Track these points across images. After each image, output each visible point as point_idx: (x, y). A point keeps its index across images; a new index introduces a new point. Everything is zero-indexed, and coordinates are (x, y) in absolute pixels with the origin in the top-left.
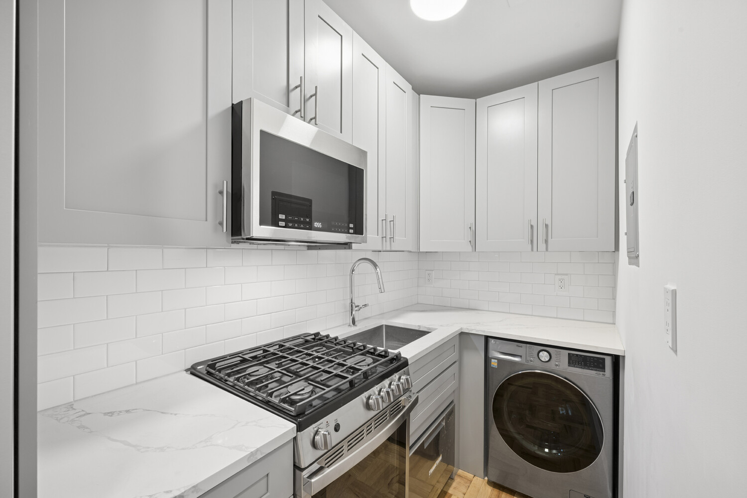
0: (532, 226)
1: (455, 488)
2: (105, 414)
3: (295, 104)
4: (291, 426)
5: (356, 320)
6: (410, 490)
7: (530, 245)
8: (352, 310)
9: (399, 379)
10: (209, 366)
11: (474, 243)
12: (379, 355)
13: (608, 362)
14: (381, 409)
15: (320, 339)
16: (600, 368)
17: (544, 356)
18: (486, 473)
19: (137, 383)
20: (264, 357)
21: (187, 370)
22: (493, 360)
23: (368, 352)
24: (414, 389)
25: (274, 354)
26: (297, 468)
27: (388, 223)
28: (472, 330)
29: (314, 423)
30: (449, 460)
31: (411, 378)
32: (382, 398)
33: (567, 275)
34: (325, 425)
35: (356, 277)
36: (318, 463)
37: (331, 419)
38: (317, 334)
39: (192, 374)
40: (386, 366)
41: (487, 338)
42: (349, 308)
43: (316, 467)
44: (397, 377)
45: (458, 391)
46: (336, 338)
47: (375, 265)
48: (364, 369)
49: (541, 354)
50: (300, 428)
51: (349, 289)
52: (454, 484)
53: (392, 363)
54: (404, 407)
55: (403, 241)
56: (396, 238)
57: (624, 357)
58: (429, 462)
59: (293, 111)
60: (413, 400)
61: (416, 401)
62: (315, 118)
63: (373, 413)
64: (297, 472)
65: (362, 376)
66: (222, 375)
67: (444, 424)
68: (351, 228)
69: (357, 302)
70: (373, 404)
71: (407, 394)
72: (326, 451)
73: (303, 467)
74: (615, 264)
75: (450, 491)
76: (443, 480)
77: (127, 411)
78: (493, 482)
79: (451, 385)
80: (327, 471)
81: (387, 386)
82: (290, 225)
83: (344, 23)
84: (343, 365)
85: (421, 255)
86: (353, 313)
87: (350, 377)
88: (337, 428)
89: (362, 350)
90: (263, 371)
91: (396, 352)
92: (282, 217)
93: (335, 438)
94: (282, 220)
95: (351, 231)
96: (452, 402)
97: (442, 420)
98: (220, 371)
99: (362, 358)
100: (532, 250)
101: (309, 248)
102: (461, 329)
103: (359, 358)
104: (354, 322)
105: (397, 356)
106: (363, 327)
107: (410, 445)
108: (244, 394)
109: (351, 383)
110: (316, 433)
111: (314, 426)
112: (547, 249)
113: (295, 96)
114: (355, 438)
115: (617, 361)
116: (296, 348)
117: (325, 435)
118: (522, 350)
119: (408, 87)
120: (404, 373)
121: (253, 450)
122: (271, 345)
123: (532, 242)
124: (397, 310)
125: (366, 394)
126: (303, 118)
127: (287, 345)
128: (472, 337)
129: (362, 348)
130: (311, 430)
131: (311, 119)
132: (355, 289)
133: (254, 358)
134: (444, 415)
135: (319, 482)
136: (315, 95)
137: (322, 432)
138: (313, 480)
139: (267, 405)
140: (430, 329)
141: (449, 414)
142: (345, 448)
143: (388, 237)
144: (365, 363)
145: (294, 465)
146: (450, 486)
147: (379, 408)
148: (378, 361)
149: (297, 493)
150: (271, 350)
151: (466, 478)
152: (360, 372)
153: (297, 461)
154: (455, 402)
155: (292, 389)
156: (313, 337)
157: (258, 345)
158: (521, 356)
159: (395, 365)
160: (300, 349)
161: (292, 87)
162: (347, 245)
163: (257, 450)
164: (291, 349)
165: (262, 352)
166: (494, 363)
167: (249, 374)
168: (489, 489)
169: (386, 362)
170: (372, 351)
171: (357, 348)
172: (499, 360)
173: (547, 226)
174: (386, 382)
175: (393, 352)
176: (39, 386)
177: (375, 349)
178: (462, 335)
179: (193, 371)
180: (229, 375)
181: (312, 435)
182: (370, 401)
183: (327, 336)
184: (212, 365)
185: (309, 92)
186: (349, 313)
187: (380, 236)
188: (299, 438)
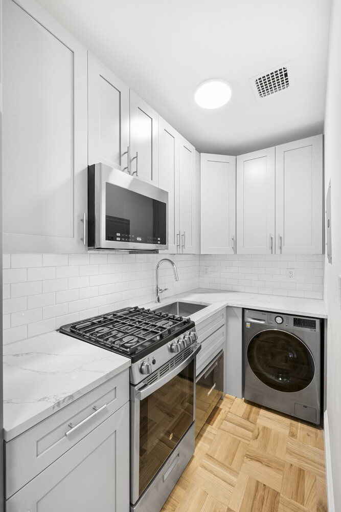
0: (272, 238)
1: (224, 405)
2: (14, 355)
3: (124, 163)
4: (129, 360)
5: (160, 299)
6: (197, 407)
7: (270, 250)
8: (157, 292)
9: (190, 334)
10: (72, 327)
11: (235, 249)
12: (176, 320)
13: (318, 323)
14: (180, 351)
15: (138, 311)
16: (313, 327)
17: (279, 320)
18: (243, 395)
19: (28, 338)
20: (105, 322)
21: (57, 330)
22: (247, 323)
23: (169, 318)
24: (199, 341)
25: (111, 320)
26: (132, 385)
27: (180, 236)
28: (234, 304)
29: (141, 359)
30: (220, 388)
31: (197, 333)
32: (180, 345)
33: (294, 269)
34: (147, 360)
35: (159, 271)
36: (144, 383)
37: (151, 356)
38: (137, 307)
39: (60, 332)
40: (181, 327)
41: (244, 309)
42: (155, 291)
43: (142, 384)
44: (188, 333)
45: (225, 343)
46: (149, 310)
47: (172, 263)
48: (169, 328)
49: (277, 319)
50: (133, 361)
51: (155, 279)
52: (223, 403)
53: (184, 325)
54: (193, 351)
55: (190, 248)
56: (186, 246)
57: (327, 319)
58: (207, 389)
59: (123, 168)
60: (198, 347)
61: (200, 348)
62: (136, 172)
63: (174, 354)
64: (132, 387)
65: (167, 333)
66: (81, 332)
67: (217, 364)
68: (159, 241)
69: (160, 287)
70: (174, 349)
71: (194, 344)
72: (148, 375)
73: (135, 384)
74: (323, 262)
75: (221, 407)
76: (216, 401)
77: (27, 354)
78: (248, 401)
79: (221, 339)
80: (149, 386)
81: (182, 338)
82: (123, 239)
83: (154, 111)
84: (155, 326)
85: (201, 256)
86: (158, 294)
87: (161, 332)
88: (154, 362)
89: (165, 317)
90: (106, 330)
91: (187, 318)
92: (118, 234)
93: (153, 368)
94: (118, 237)
95: (159, 242)
96: (222, 350)
97: (216, 362)
98: (79, 330)
99: (166, 321)
100: (272, 253)
101: (131, 253)
102: (227, 304)
103: (164, 322)
104: (159, 300)
105: (188, 320)
106: (164, 303)
107: (196, 376)
108: (97, 343)
109: (161, 336)
110: (142, 365)
111: (140, 360)
112: (281, 253)
113: (124, 158)
114: (164, 369)
115: (323, 322)
116: (125, 316)
117: (147, 366)
118: (265, 316)
119: (193, 148)
120: (193, 331)
121: (108, 372)
122: (108, 314)
123: (272, 248)
124: (186, 292)
125: (170, 343)
126: (129, 172)
127: (119, 314)
128: (234, 308)
129: (166, 316)
130: (139, 362)
131: (134, 173)
132: (159, 279)
133: (100, 322)
134: (217, 358)
135: (145, 393)
136: (137, 157)
137: (146, 364)
138: (141, 392)
139: (111, 349)
140: (207, 304)
141: (220, 359)
142: (159, 374)
143: (181, 245)
144: (169, 325)
145: (130, 383)
146: (221, 404)
147: (178, 351)
148: (177, 323)
149: (132, 400)
150: (109, 317)
151: (230, 399)
152: (166, 329)
153: (131, 380)
154: (223, 350)
155: (125, 340)
156: (134, 309)
157: (100, 315)
158: (265, 320)
159: (187, 325)
160: (127, 316)
161: (122, 153)
162: (155, 251)
163: (110, 373)
164: (121, 317)
165: (103, 319)
166: (248, 325)
167: (97, 332)
168: (245, 405)
169: (180, 324)
170: (172, 317)
171: (162, 316)
172: (251, 323)
173: (281, 238)
174: (182, 336)
175: (185, 318)
176: (3, 331)
177: (174, 317)
178: (228, 307)
179: (61, 330)
180: (86, 332)
181: (140, 366)
182: (173, 347)
183: (143, 309)
184: (73, 326)
185: (133, 155)
186: (155, 295)
187: (176, 245)
188: (133, 367)
